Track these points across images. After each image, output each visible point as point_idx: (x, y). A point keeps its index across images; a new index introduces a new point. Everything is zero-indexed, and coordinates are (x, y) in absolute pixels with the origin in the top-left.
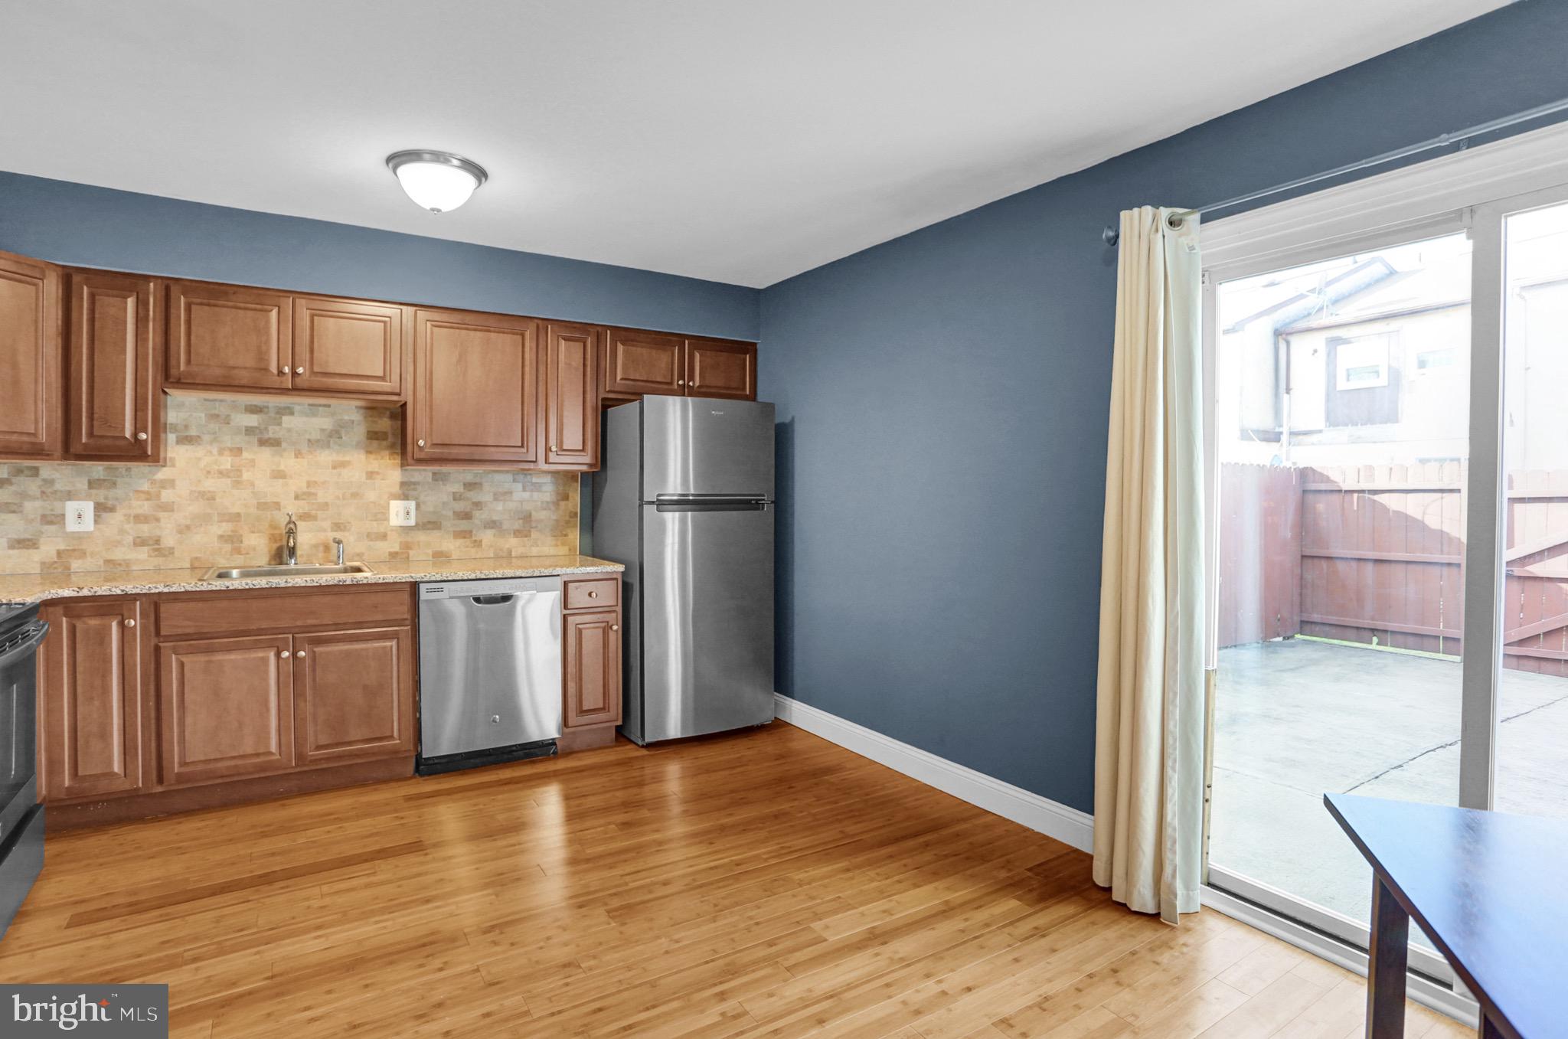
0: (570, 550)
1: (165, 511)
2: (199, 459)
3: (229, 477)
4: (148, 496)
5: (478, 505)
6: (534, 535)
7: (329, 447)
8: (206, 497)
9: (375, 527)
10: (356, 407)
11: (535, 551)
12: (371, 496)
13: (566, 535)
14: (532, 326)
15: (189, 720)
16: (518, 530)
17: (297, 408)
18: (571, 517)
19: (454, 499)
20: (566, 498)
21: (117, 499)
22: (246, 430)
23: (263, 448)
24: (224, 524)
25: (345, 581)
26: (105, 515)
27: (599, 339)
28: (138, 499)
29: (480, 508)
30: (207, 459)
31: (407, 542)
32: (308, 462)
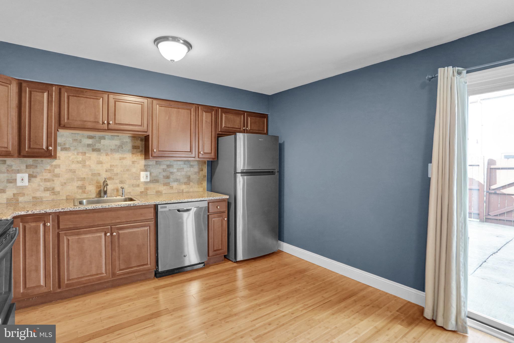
0: (203, 189)
1: (56, 177)
2: (69, 157)
3: (81, 163)
4: (50, 171)
5: (172, 173)
6: (191, 184)
7: (118, 152)
8: (72, 171)
9: (134, 182)
10: (129, 137)
11: (191, 190)
12: (134, 170)
13: (202, 184)
14: (194, 106)
15: (71, 262)
16: (185, 182)
17: (107, 137)
18: (204, 177)
19: (163, 171)
20: (202, 170)
21: (37, 173)
22: (87, 145)
23: (94, 152)
24: (79, 182)
26: (33, 179)
27: (217, 112)
28: (46, 173)
29: (172, 174)
30: (73, 157)
31: (146, 188)
32: (111, 158)
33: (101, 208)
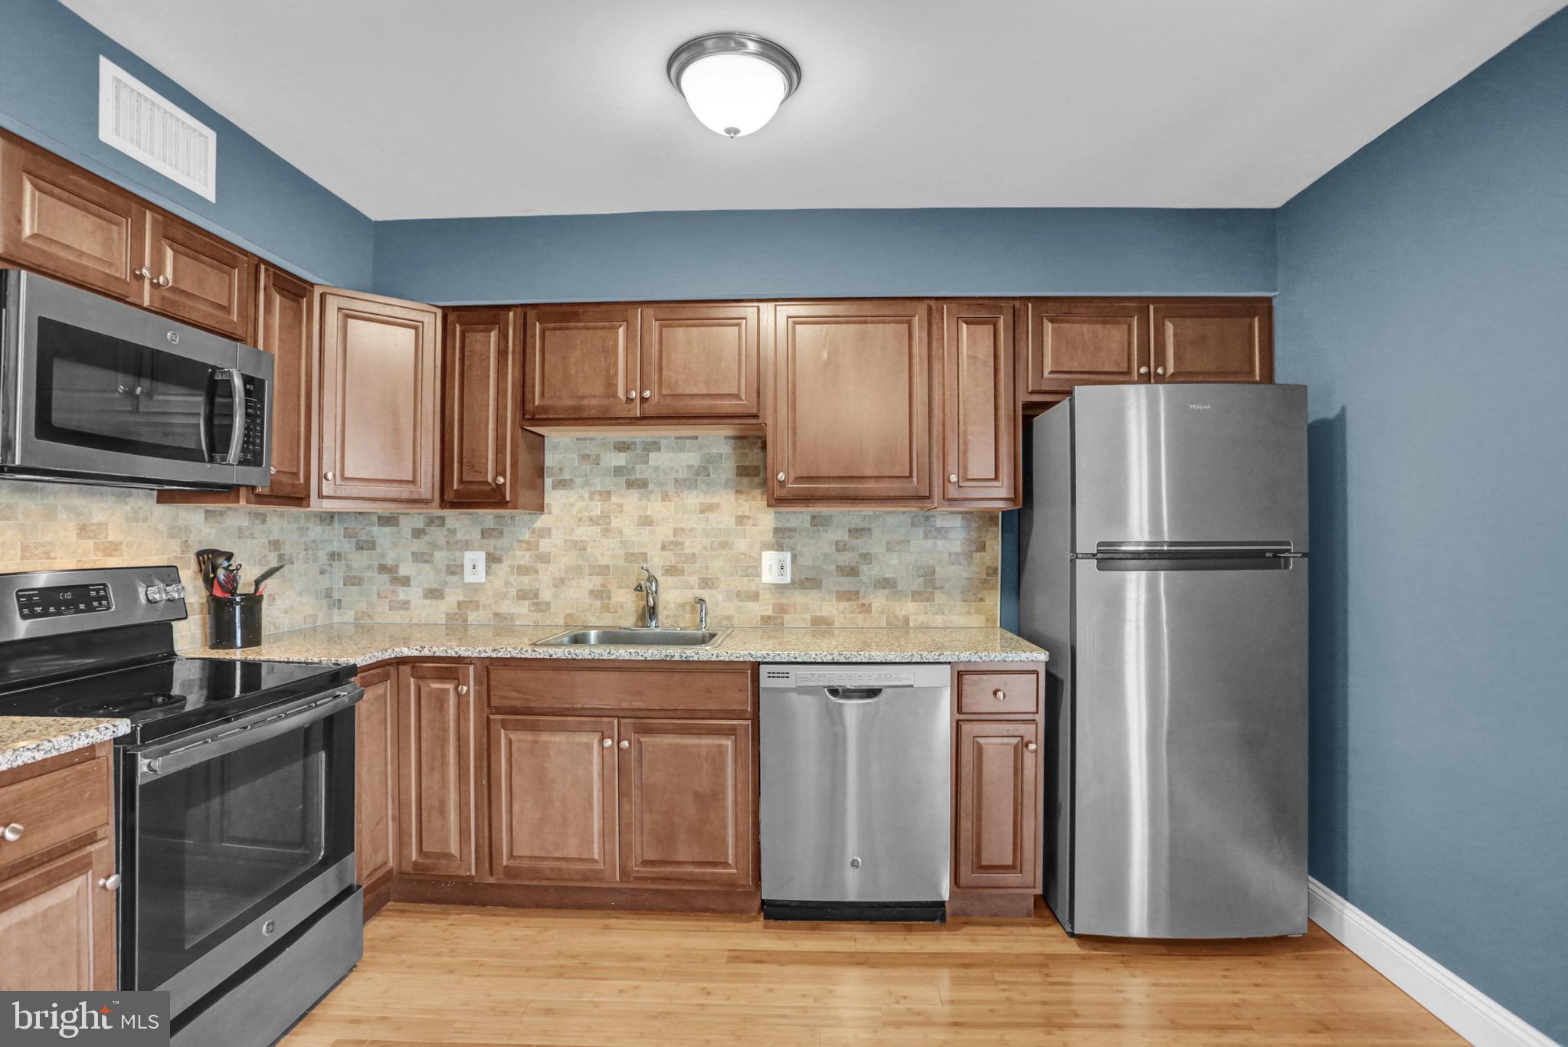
0: (987, 620)
1: (543, 563)
2: (572, 505)
3: (598, 524)
4: (530, 546)
5: (866, 557)
6: (940, 597)
7: (696, 487)
8: (577, 547)
9: (746, 585)
10: (726, 437)
11: (939, 620)
12: (741, 545)
13: (982, 600)
14: (922, 309)
15: (516, 808)
16: (917, 592)
17: (664, 442)
18: (988, 575)
19: (837, 550)
20: (982, 548)
21: (503, 549)
22: (615, 471)
23: (631, 490)
24: (594, 577)
25: (673, 657)
26: (495, 566)
27: (1016, 318)
28: (520, 549)
29: (868, 562)
30: (579, 505)
31: (781, 604)
32: (675, 505)
33: (590, 657)
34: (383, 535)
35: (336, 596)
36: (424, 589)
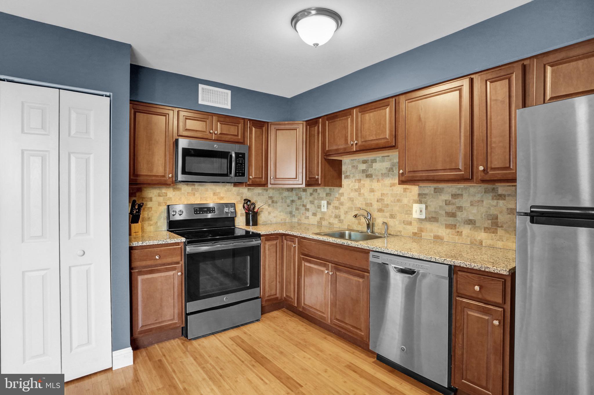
1: (341, 205)
2: (350, 184)
3: (357, 192)
4: (338, 199)
5: (460, 208)
6: (500, 231)
8: (351, 200)
9: (407, 218)
12: (405, 201)
14: (466, 81)
16: (487, 228)
17: (378, 159)
19: (446, 204)
21: (331, 200)
22: (362, 171)
23: (367, 178)
26: (329, 206)
27: (525, 70)
28: (335, 200)
29: (461, 211)
30: (352, 184)
31: (421, 228)
32: (381, 184)
34: (303, 194)
35: (294, 213)
36: (312, 213)
